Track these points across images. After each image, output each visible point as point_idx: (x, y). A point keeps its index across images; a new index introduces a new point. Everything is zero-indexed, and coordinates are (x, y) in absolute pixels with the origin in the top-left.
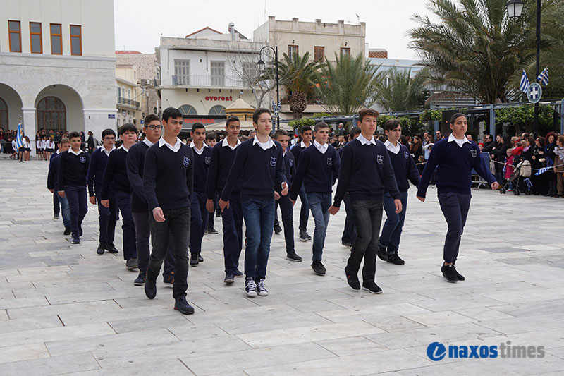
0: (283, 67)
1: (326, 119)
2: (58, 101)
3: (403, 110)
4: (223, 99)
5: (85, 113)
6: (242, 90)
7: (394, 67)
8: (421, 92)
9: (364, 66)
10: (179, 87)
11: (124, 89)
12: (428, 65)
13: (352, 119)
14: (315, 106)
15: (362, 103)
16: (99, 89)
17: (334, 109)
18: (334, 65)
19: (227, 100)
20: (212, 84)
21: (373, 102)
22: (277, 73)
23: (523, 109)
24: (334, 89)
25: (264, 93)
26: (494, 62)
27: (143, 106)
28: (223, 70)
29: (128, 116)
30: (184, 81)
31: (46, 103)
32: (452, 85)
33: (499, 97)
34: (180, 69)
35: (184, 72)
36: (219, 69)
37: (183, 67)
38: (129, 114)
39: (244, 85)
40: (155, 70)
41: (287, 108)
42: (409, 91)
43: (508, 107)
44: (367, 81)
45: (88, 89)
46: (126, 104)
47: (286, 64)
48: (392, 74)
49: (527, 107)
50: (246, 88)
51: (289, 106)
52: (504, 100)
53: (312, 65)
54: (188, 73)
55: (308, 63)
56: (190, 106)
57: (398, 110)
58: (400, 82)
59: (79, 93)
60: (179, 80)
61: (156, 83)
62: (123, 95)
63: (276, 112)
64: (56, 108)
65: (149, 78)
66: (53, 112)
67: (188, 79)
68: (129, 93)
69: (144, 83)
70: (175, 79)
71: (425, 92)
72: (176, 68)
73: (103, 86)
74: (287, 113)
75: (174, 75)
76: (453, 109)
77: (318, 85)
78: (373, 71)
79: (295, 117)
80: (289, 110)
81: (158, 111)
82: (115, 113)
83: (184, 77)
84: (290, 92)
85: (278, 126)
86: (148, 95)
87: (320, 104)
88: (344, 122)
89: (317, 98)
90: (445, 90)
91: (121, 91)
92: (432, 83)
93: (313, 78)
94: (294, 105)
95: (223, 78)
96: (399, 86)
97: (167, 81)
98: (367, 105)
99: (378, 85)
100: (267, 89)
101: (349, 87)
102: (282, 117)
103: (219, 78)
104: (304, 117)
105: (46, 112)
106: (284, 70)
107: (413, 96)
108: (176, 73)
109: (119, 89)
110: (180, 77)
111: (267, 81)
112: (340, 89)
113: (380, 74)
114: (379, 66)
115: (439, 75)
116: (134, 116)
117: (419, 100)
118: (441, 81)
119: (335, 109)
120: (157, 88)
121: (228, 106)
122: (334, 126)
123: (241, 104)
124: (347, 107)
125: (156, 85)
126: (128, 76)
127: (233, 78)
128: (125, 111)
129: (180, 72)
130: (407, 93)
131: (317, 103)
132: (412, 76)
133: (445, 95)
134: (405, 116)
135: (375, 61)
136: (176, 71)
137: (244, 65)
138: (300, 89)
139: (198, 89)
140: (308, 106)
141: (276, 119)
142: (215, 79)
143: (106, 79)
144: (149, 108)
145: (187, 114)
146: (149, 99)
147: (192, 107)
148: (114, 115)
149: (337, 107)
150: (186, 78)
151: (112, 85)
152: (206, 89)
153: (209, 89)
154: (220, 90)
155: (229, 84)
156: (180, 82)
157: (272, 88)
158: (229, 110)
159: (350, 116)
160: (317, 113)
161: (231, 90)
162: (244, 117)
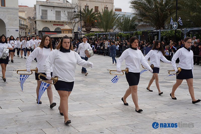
0: (83, 14)
1: (99, 34)
3: (127, 31)
4: (60, 25)
5: (6, 29)
6: (67, 22)
7: (124, 15)
8: (134, 24)
9: (113, 14)
10: (43, 20)
11: (21, 20)
12: (137, 14)
13: (108, 34)
15: (112, 28)
16: (12, 20)
18: (102, 14)
19: (62, 25)
20: (56, 19)
21: (116, 28)
22: (81, 16)
23: (171, 32)
24: (102, 22)
25: (76, 23)
26: (160, 14)
27: (29, 27)
28: (60, 14)
29: (23, 31)
30: (45, 18)
32: (145, 22)
33: (162, 27)
34: (44, 13)
35: (45, 15)
36: (59, 14)
37: (45, 13)
38: (23, 30)
40: (34, 13)
41: (84, 29)
42: (130, 24)
43: (165, 31)
44: (114, 20)
45: (8, 20)
46: (23, 26)
47: (84, 13)
48: (123, 17)
49: (172, 31)
50: (69, 21)
51: (85, 28)
52: (164, 28)
53: (94, 13)
54: (47, 15)
55: (92, 12)
57: (125, 31)
58: (127, 20)
59: (4, 21)
60: (43, 17)
61: (34, 18)
62: (21, 22)
63: (80, 30)
65: (32, 16)
67: (47, 17)
68: (24, 22)
69: (29, 18)
70: (42, 17)
71: (135, 24)
72: (42, 13)
73: (14, 19)
74: (84, 31)
75: (41, 15)
76: (146, 31)
77: (96, 21)
78: (116, 16)
79: (87, 32)
81: (35, 29)
82: (19, 29)
83: (45, 16)
84: (85, 23)
85: (81, 36)
86: (31, 23)
87: (97, 28)
88: (106, 35)
89: (95, 26)
90: (142, 24)
91: (21, 21)
92: (138, 21)
93: (94, 18)
94: (87, 28)
95: (60, 17)
96: (126, 22)
97: (38, 17)
98: (114, 29)
99: (118, 22)
100: (77, 22)
101: (107, 22)
102: (82, 32)
103: (59, 17)
104: (91, 33)
106: (83, 15)
107: (131, 26)
108: (42, 15)
109: (20, 20)
110: (44, 16)
111: (77, 19)
112: (104, 23)
113: (119, 17)
114: (119, 14)
115: (141, 18)
116: (25, 31)
117: (133, 27)
118: (141, 20)
119: (102, 30)
120: (34, 20)
121: (62, 28)
122: (102, 36)
123: (67, 27)
124: (107, 30)
125: (34, 19)
126: (23, 15)
127: (64, 17)
128: (21, 28)
129: (44, 14)
130: (129, 25)
131: (95, 28)
132: (131, 18)
133: (143, 25)
134: (128, 33)
135: (117, 13)
136: (42, 14)
137: (68, 13)
138: (89, 22)
139: (51, 21)
140: (92, 29)
141: (80, 33)
142: (57, 17)
143: (15, 16)
144: (32, 28)
145: (46, 30)
146: (32, 24)
147: (48, 28)
148: (18, 30)
149: (103, 29)
150: (46, 17)
151: (17, 18)
152: (54, 21)
153: (55, 21)
154: (59, 22)
155: (62, 20)
156: (44, 18)
157: (79, 22)
158: (62, 29)
159: (108, 33)
160: (95, 31)
161: (63, 22)
162: (68, 32)
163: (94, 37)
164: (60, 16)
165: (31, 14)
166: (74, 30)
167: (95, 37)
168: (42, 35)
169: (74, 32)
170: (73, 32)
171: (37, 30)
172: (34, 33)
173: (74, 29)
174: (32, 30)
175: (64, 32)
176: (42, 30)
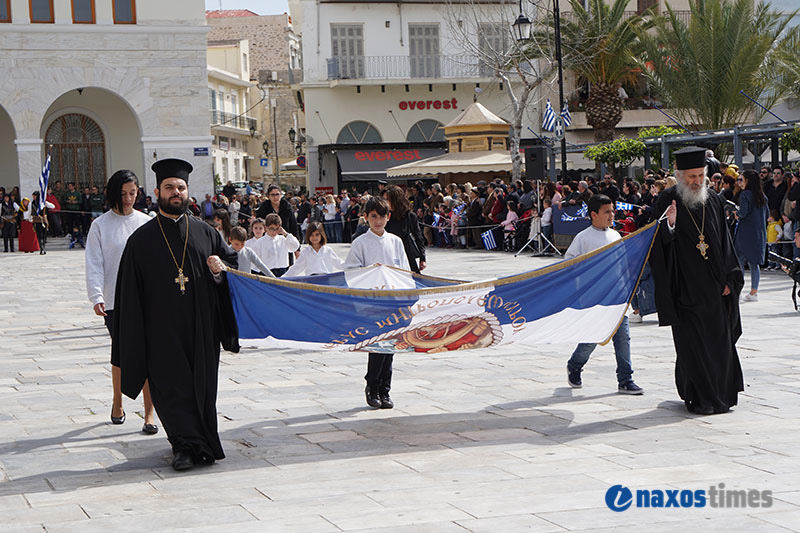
0: (571, 29)
1: (671, 139)
2: (87, 124)
4: (437, 105)
5: (146, 146)
6: (478, 85)
10: (343, 82)
11: (221, 96)
13: (730, 139)
14: (641, 112)
15: (747, 100)
16: (174, 94)
17: (688, 117)
19: (447, 105)
20: (413, 74)
21: (776, 98)
22: (558, 42)
24: (687, 73)
25: (531, 87)
27: (264, 127)
28: (436, 41)
29: (232, 151)
30: (353, 72)
31: (64, 128)
34: (343, 44)
35: (352, 51)
36: (428, 41)
37: (348, 40)
38: (234, 145)
39: (482, 74)
40: (288, 49)
41: (581, 120)
44: (762, 50)
45: (150, 95)
46: (226, 125)
47: (576, 22)
50: (488, 80)
51: (583, 115)
53: (633, 20)
54: (360, 51)
55: (624, 18)
56: (368, 124)
59: (133, 104)
60: (341, 68)
61: (293, 77)
62: (222, 106)
63: (559, 128)
64: (85, 139)
66: (79, 146)
67: (360, 66)
68: (234, 101)
69: (264, 78)
70: (333, 66)
72: (335, 42)
73: (181, 88)
74: (578, 132)
75: (330, 57)
79: (600, 139)
80: (585, 125)
81: (296, 139)
82: (209, 145)
83: (352, 62)
84: (582, 81)
85: (564, 158)
86: (274, 104)
87: (651, 107)
89: (645, 94)
91: (218, 100)
93: (638, 50)
94: (595, 112)
95: (437, 61)
98: (763, 103)
100: (535, 79)
102: (571, 140)
103: (428, 60)
104: (622, 142)
105: (64, 146)
106: (572, 36)
108: (335, 53)
109: (213, 94)
110: (344, 62)
111: (533, 61)
112: (701, 71)
113: (793, 33)
114: (792, 16)
116: (246, 151)
119: (691, 117)
120: (294, 87)
121: (449, 120)
123: (479, 113)
124: (717, 113)
125: (292, 81)
127: (458, 59)
128: (222, 139)
129: (344, 51)
131: (645, 107)
136: (335, 49)
137: (483, 30)
138: (608, 76)
139: (383, 87)
140: (626, 114)
141: (558, 144)
142: (418, 63)
143: (187, 72)
144: (278, 131)
145: (360, 142)
146: (278, 113)
147: (372, 126)
148: (206, 149)
149: (693, 112)
150: (357, 64)
151: (200, 84)
152: (402, 85)
153: (407, 86)
154: (430, 86)
155: (449, 74)
156: (345, 72)
157: (548, 76)
158: (453, 127)
159: (727, 130)
160: (648, 128)
161: (454, 85)
162: (486, 142)
163: (639, 163)
164: (436, 51)
165: (272, 54)
166: (520, 128)
167: (647, 161)
168: (339, 170)
169: (523, 142)
170: (516, 140)
171: (312, 141)
172: (291, 157)
173: (519, 122)
174: (284, 145)
175: (463, 143)
176: (335, 143)
